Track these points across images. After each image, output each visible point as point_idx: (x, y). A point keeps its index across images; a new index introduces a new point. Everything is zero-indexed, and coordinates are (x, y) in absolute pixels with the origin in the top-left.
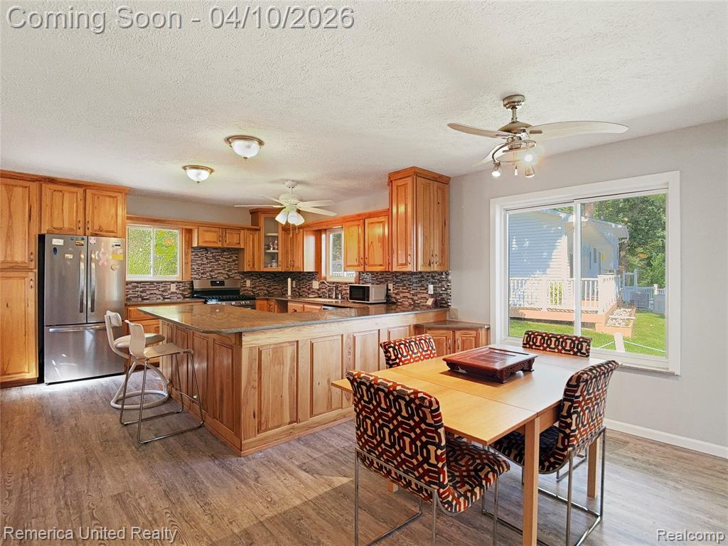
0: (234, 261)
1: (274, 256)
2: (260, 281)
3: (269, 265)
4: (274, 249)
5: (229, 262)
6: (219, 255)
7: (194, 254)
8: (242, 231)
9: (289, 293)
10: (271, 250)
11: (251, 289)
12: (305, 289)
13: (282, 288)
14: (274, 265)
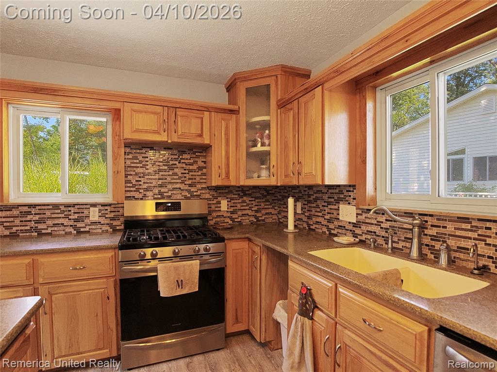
0: (200, 168)
1: (263, 158)
2: (244, 202)
3: (256, 175)
4: (263, 145)
5: (190, 171)
6: (176, 159)
7: (130, 156)
8: (207, 114)
9: (291, 227)
10: (259, 148)
11: (229, 215)
12: (320, 219)
13: (279, 213)
14: (264, 173)
